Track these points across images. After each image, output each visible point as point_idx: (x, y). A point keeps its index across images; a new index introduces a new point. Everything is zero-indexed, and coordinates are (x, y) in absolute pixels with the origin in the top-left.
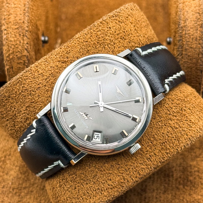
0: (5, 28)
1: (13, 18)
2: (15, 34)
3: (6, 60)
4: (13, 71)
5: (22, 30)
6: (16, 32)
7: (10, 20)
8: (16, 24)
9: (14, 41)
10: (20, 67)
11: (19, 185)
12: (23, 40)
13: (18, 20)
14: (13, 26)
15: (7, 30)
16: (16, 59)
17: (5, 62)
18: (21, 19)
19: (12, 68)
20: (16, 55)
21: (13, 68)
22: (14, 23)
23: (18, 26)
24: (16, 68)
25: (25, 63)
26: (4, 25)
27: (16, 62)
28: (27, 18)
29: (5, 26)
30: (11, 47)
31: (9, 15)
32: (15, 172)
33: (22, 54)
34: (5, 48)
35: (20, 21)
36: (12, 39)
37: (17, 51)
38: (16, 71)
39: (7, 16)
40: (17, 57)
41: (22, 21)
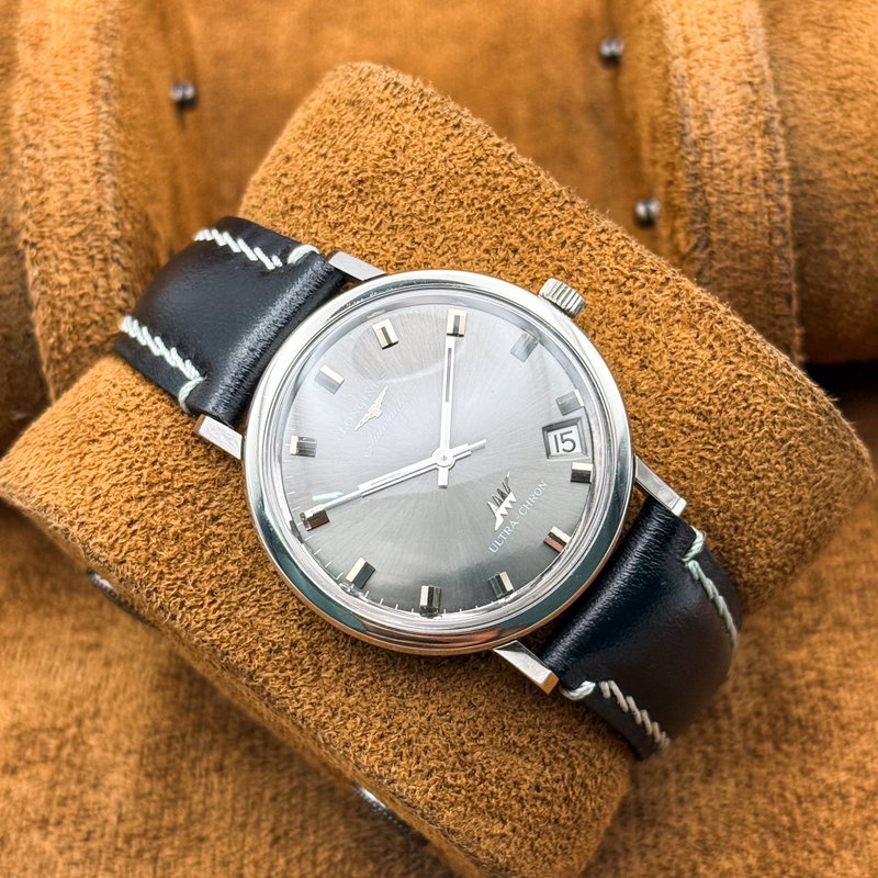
0: (32, 240)
1: (56, 198)
2: (74, 258)
3: (50, 359)
5: (97, 240)
6: (76, 249)
7: (48, 208)
8: (73, 219)
9: (73, 283)
12: (107, 277)
13: (79, 204)
14: (60, 230)
15: (38, 245)
16: (86, 351)
17: (48, 368)
18: (87, 198)
20: (84, 337)
22: (63, 216)
23: (83, 227)
26: (27, 229)
27: (89, 362)
28: (110, 193)
30: (63, 310)
31: (41, 190)
32: (126, 775)
33: (107, 329)
34: (39, 316)
35: (86, 207)
36: (65, 279)
37: (88, 322)
39: (34, 193)
40: (91, 343)
41: (93, 207)
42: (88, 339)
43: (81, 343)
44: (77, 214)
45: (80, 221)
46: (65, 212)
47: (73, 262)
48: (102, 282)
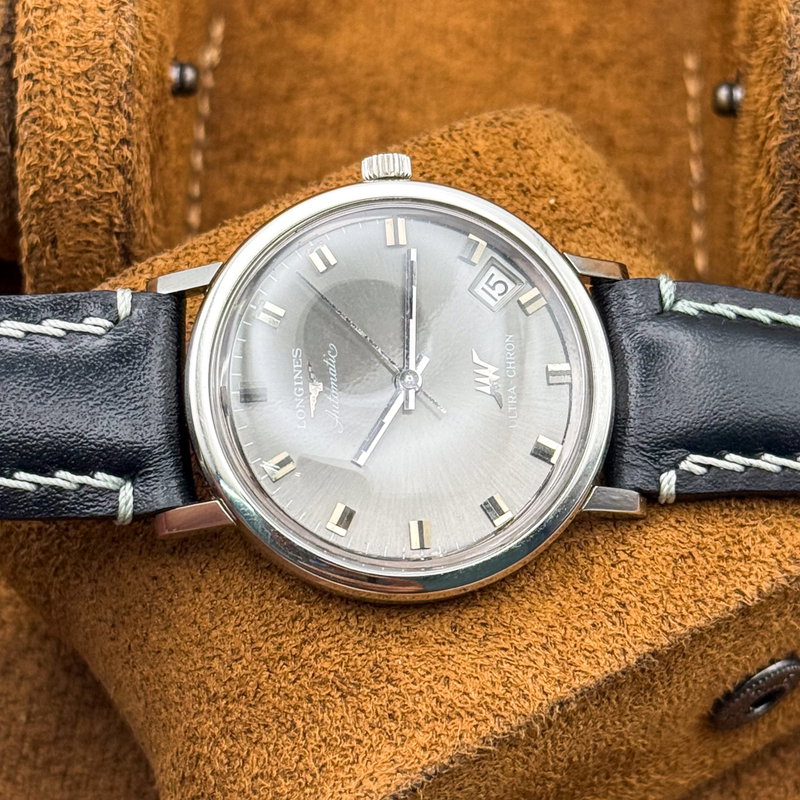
0: (29, 70)
1: (64, 24)
2: (75, 98)
3: (28, 207)
4: (56, 257)
5: (105, 83)
6: (79, 89)
7: (55, 34)
8: (80, 52)
9: (70, 129)
10: (89, 243)
11: (58, 728)
12: (111, 127)
13: (91, 35)
14: (64, 64)
15: (35, 78)
16: (72, 206)
17: (25, 217)
18: (101, 30)
19: (54, 242)
20: (73, 191)
21: (59, 243)
22: (69, 47)
23: (91, 64)
24: (71, 243)
25: (112, 224)
26: (25, 56)
27: (74, 218)
28: (128, 28)
29: (28, 61)
30: (53, 156)
31: (47, 11)
33: (101, 186)
34: (25, 160)
35: (98, 42)
36: (63, 122)
37: (80, 174)
38: (71, 255)
39: (39, 13)
40: (80, 198)
41: (107, 43)
42: (78, 193)
43: (67, 195)
44: (86, 48)
45: (90, 57)
46: (71, 43)
47: (74, 104)
48: (104, 132)
